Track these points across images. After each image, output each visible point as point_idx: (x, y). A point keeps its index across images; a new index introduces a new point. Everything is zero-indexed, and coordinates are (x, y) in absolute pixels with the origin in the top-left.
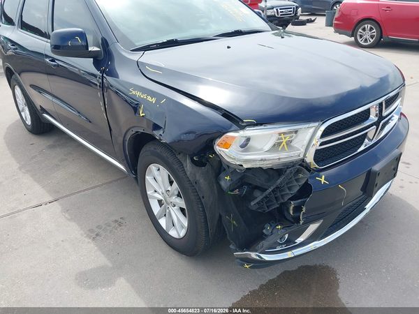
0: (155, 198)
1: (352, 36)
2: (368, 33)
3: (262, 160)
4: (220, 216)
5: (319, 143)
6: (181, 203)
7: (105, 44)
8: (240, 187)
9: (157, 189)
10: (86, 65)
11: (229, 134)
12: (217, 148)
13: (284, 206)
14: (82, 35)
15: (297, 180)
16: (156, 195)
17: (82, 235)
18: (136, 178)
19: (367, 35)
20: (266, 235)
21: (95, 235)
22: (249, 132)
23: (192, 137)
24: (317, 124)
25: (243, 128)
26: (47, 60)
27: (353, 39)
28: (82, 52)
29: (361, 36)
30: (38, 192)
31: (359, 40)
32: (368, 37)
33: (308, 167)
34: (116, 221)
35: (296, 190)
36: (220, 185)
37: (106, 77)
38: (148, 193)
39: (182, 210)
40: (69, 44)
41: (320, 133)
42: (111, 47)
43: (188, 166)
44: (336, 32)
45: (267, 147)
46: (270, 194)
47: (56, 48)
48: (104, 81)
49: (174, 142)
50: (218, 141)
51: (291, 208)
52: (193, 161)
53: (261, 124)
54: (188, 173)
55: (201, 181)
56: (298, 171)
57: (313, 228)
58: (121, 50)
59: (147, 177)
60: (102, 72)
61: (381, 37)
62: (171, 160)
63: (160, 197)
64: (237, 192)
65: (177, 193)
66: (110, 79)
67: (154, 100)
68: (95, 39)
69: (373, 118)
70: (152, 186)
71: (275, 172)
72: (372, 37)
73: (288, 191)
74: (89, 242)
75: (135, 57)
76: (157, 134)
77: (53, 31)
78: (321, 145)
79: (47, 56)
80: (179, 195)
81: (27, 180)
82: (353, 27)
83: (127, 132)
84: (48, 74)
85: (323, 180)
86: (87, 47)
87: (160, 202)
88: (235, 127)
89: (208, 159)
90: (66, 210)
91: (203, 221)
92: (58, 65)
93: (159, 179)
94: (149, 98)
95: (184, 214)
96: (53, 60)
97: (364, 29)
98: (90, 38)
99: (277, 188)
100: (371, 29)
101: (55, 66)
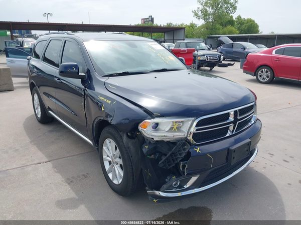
0: (107, 160)
1: (255, 75)
2: (265, 74)
3: (164, 136)
4: (142, 170)
5: (195, 129)
6: (120, 162)
7: (88, 72)
8: (154, 154)
9: (109, 155)
10: (77, 82)
11: (146, 121)
12: (140, 128)
13: (177, 165)
14: (76, 67)
15: (184, 150)
16: (108, 158)
17: (62, 181)
18: (98, 149)
19: (264, 75)
20: (166, 182)
21: (70, 181)
22: (157, 120)
23: (127, 121)
24: (193, 119)
25: (153, 118)
26: (56, 79)
27: (255, 77)
28: (76, 75)
29: (260, 76)
30: (40, 156)
31: (259, 78)
32: (265, 77)
33: (189, 142)
34: (84, 175)
35: (183, 155)
36: (142, 151)
37: (87, 90)
38: (104, 157)
39: (121, 166)
40: (69, 71)
41: (195, 124)
42: (92, 74)
43: (125, 138)
44: (244, 72)
45: (167, 129)
46: (169, 156)
47: (61, 73)
48: (86, 92)
49: (118, 124)
50: (141, 124)
51: (181, 166)
52: (127, 135)
53: (163, 116)
54: (124, 142)
55: (132, 147)
56: (184, 145)
57: (194, 179)
58: (96, 76)
59: (104, 147)
60: (85, 87)
61: (274, 77)
62: (116, 135)
63: (110, 159)
64: (153, 156)
65: (119, 156)
66: (89, 91)
67: (110, 102)
68: (83, 69)
69: (231, 119)
70: (106, 153)
71: (171, 144)
72: (268, 77)
73: (179, 156)
74: (66, 186)
75: (104, 80)
76: (109, 120)
77: (61, 63)
78: (197, 130)
79: (56, 77)
80: (120, 157)
81: (34, 149)
82: (255, 70)
83: (95, 119)
84: (55, 88)
85: (198, 151)
86: (78, 73)
87: (110, 162)
88: (149, 117)
89: (136, 136)
90: (55, 167)
91: (131, 171)
92: (61, 82)
93: (110, 148)
94: (108, 101)
95: (122, 168)
96: (59, 79)
97: (262, 72)
98: (80, 68)
99: (173, 153)
100: (267, 72)
101: (59, 82)
